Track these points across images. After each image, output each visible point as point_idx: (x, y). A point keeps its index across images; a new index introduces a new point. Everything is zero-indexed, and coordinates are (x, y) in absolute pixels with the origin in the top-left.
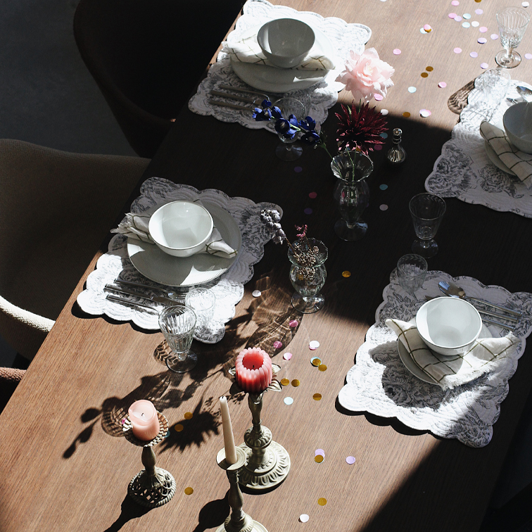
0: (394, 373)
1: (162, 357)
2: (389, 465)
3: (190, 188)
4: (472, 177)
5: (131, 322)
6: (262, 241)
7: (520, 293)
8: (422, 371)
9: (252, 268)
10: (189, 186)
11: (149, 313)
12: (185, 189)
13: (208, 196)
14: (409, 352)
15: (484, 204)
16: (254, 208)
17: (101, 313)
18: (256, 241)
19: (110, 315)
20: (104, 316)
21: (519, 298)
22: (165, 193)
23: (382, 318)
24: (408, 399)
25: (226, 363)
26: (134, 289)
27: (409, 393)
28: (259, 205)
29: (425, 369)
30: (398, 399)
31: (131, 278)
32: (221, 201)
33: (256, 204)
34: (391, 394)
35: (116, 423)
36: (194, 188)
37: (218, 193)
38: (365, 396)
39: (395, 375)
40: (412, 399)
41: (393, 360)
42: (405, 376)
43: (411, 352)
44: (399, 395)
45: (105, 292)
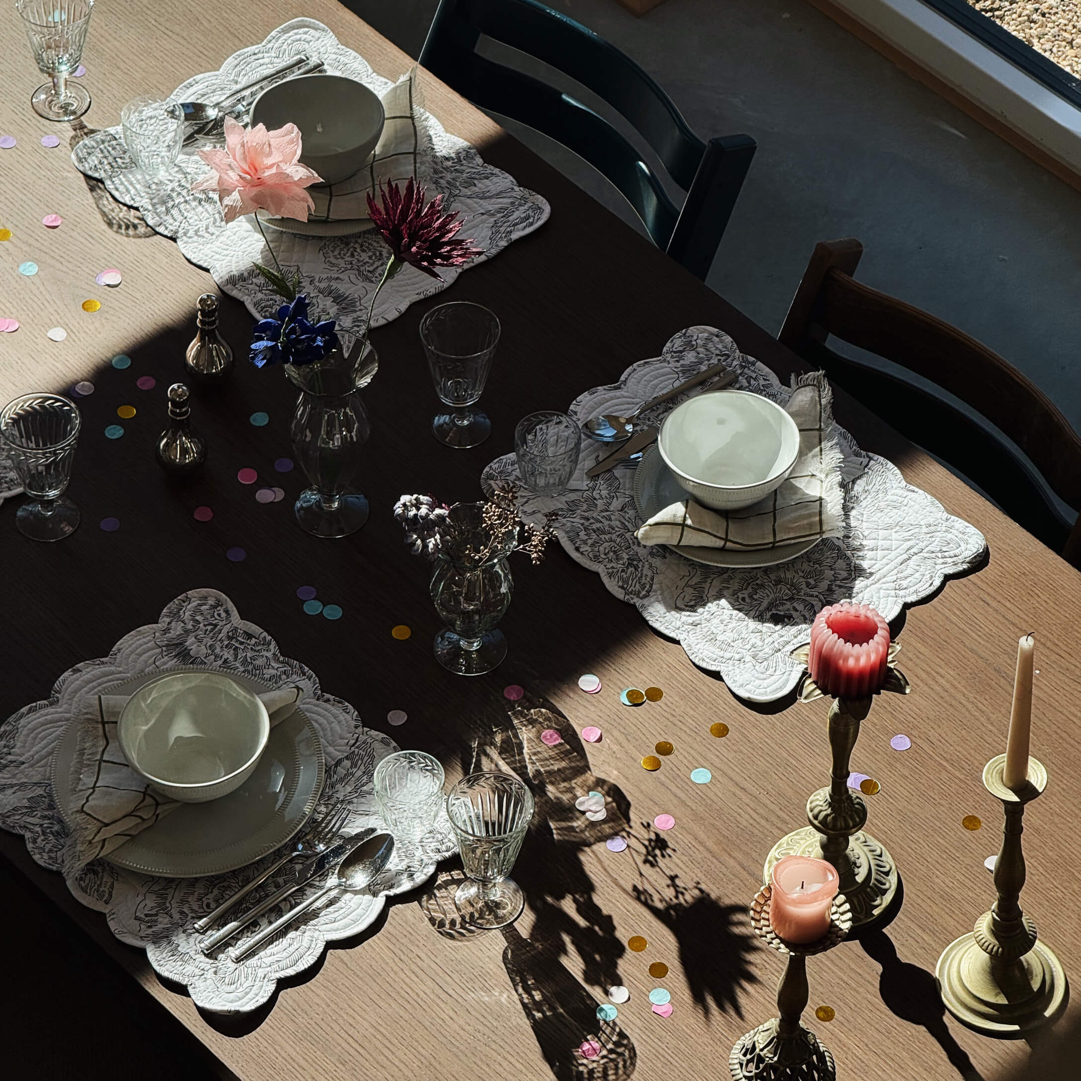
0: (740, 595)
1: (463, 927)
2: (944, 694)
3: (29, 712)
4: (334, 285)
5: (331, 945)
6: (269, 655)
7: (668, 344)
8: (774, 548)
9: (327, 696)
10: (24, 710)
11: (328, 906)
12: (23, 722)
13: (76, 692)
15: (416, 298)
16: (166, 631)
17: (272, 987)
18: (260, 662)
19: (291, 972)
20: (283, 984)
21: (681, 352)
22: (10, 758)
23: (595, 556)
24: (814, 603)
25: (554, 831)
26: (244, 906)
27: (802, 594)
28: (164, 621)
29: (778, 539)
30: (804, 616)
31: (211, 901)
32: (105, 675)
33: (157, 623)
34: (786, 620)
35: (590, 1067)
36: (34, 704)
37: (79, 671)
38: (766, 659)
39: (746, 596)
40: (817, 596)
41: (708, 585)
42: (757, 584)
43: (726, 540)
44: (796, 610)
45: (216, 959)
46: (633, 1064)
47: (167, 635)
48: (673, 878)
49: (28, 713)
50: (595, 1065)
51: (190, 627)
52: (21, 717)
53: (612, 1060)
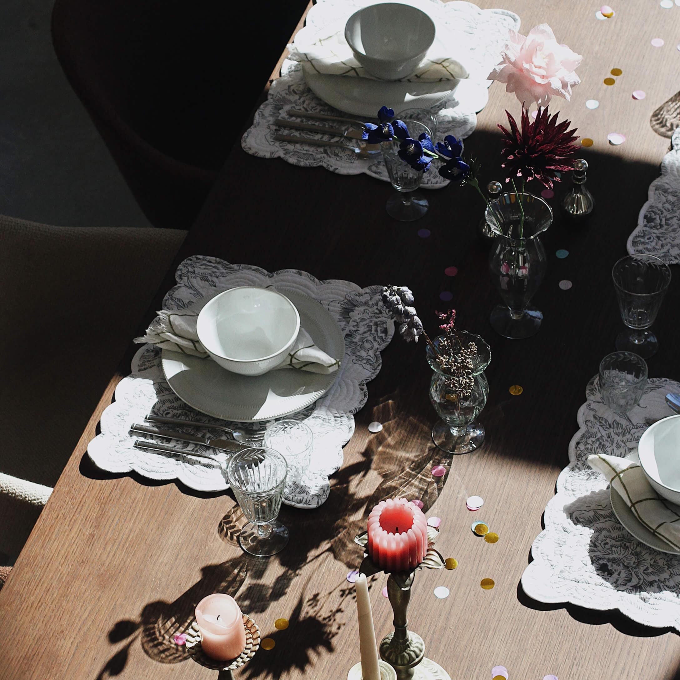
0: (608, 540)
1: (232, 534)
5: (177, 482)
6: (376, 345)
8: (654, 534)
9: (365, 387)
10: (254, 267)
11: (204, 465)
12: (245, 271)
13: (284, 281)
14: (629, 504)
16: (359, 295)
17: (127, 470)
18: (367, 345)
19: (142, 473)
20: (133, 474)
22: (215, 279)
23: (580, 455)
24: (633, 580)
25: (336, 538)
26: (178, 429)
27: (635, 570)
28: (367, 290)
29: (657, 531)
30: (617, 580)
31: (171, 413)
32: (306, 286)
33: (362, 288)
34: (606, 573)
35: (165, 642)
36: (260, 269)
37: (301, 274)
38: (564, 579)
39: (610, 544)
40: (640, 579)
41: (604, 520)
42: (625, 544)
43: (633, 505)
44: (619, 574)
45: (131, 436)
46: (181, 661)
47: (358, 297)
48: (339, 610)
49: (253, 270)
50: (167, 643)
51: (370, 303)
52: (248, 269)
53: (177, 650)
